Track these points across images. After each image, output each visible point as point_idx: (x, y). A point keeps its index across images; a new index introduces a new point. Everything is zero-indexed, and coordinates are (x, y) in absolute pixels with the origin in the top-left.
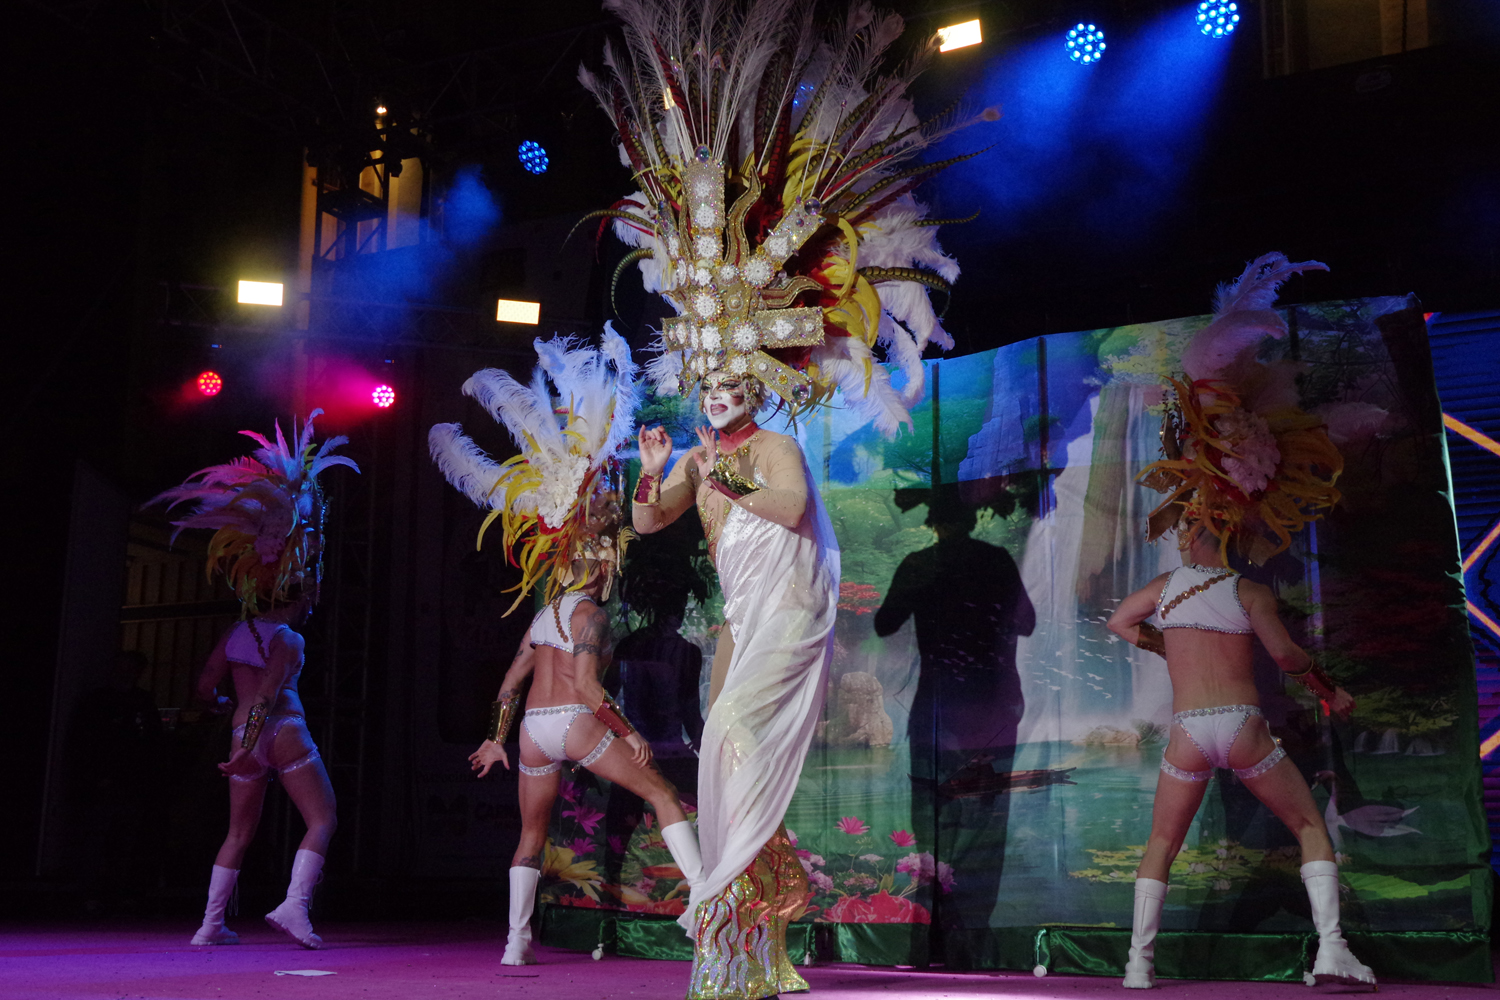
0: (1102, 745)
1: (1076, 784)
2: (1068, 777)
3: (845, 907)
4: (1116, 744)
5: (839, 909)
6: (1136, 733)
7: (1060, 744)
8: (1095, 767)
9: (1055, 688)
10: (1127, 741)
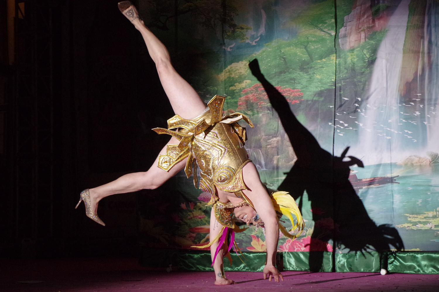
0: (412, 165)
1: (399, 183)
2: (395, 180)
3: (290, 244)
4: (419, 164)
5: (287, 246)
6: (429, 158)
7: (391, 165)
8: (408, 175)
9: (389, 138)
10: (424, 162)
